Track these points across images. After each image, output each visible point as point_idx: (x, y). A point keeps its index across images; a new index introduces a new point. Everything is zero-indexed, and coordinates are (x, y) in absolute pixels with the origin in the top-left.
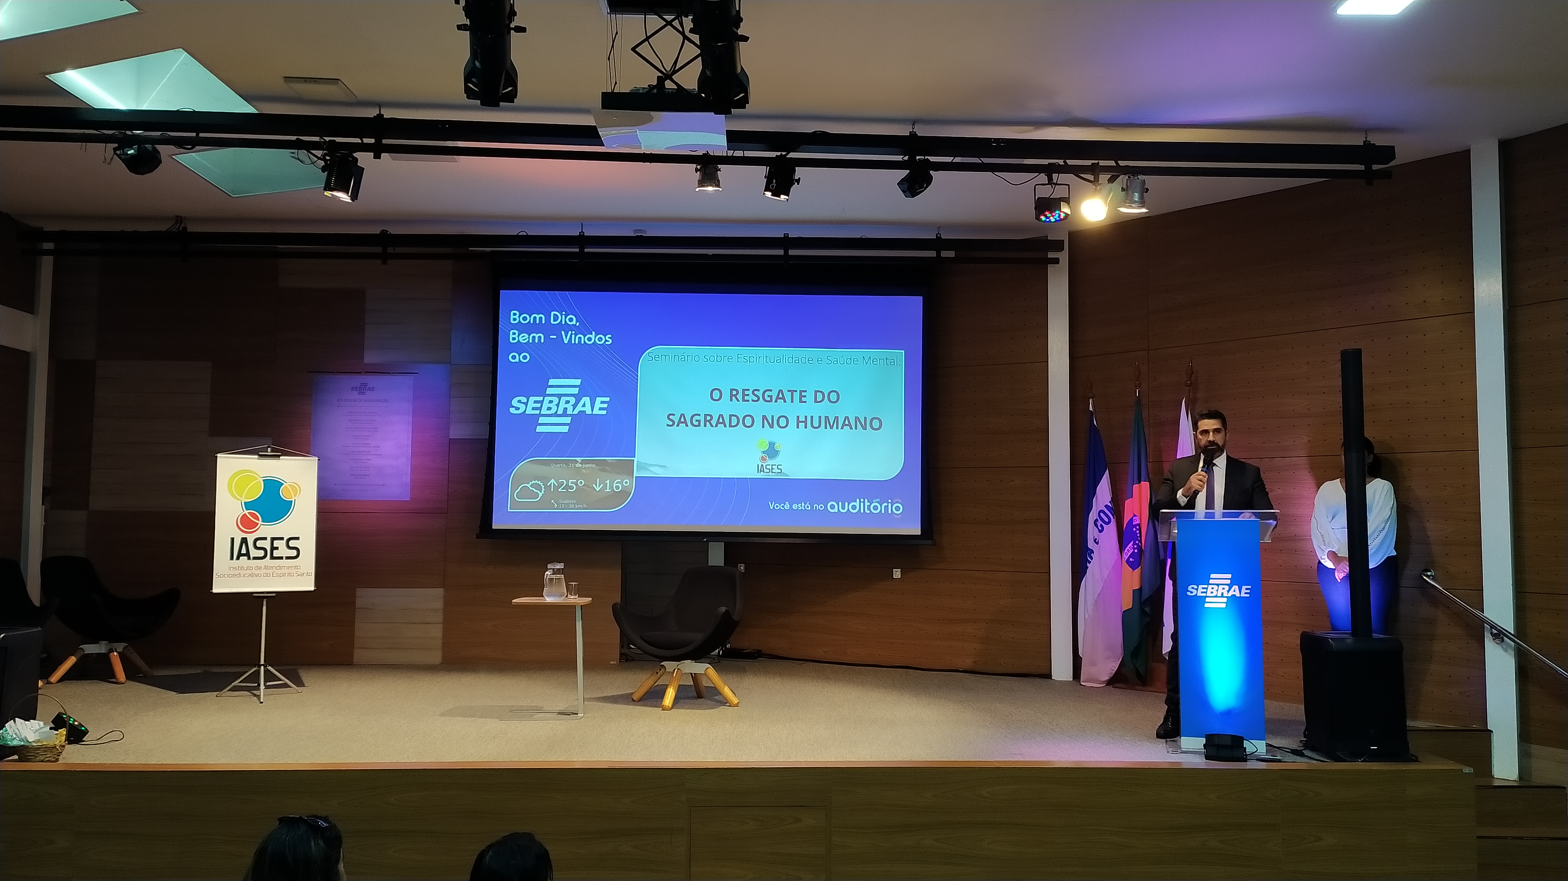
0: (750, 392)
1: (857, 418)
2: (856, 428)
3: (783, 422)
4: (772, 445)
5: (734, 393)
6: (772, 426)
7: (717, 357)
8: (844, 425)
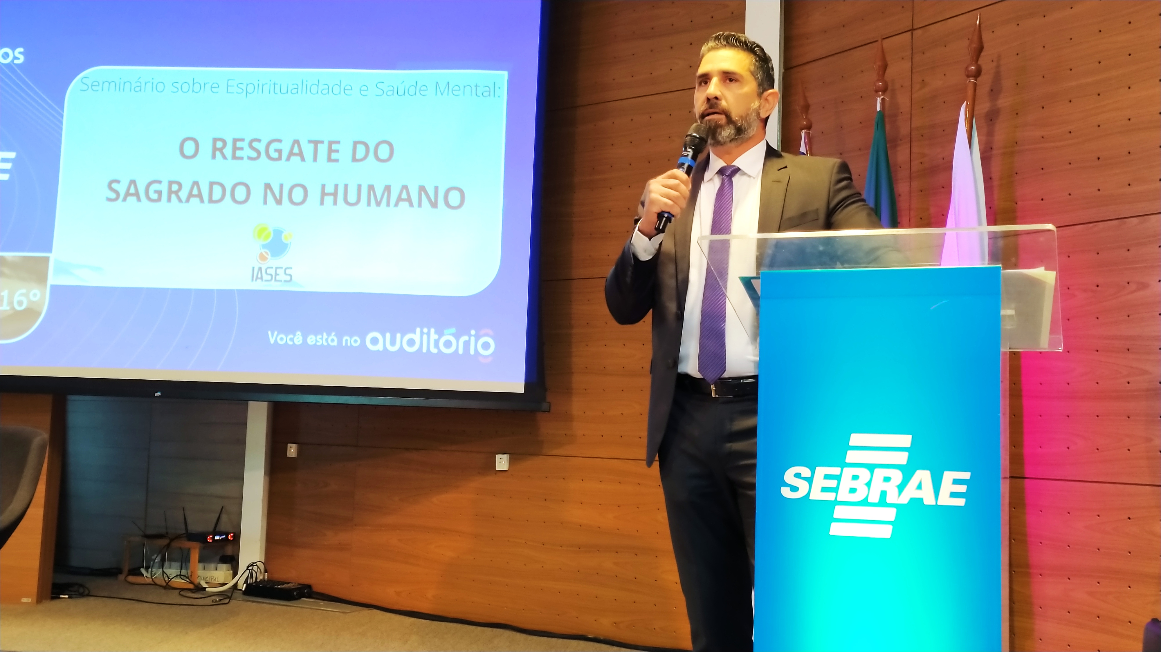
0: (245, 145)
1: (422, 189)
2: (420, 205)
3: (298, 195)
4: (278, 233)
5: (219, 144)
6: (279, 202)
7: (194, 84)
8: (399, 199)
